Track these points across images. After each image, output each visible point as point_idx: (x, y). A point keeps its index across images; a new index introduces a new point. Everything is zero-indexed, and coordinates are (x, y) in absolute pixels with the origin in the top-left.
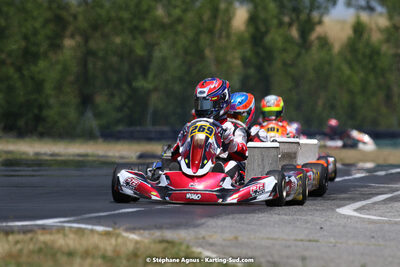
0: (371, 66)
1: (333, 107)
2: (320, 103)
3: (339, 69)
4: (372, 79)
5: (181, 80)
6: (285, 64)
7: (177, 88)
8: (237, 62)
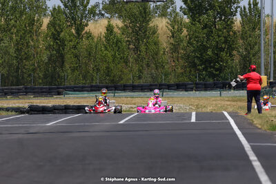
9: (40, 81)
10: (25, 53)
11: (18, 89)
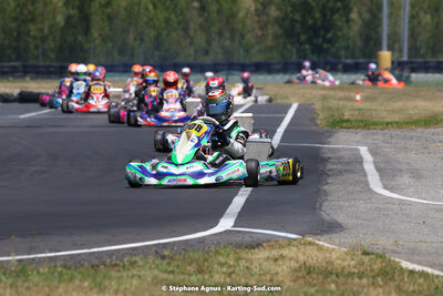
0: (172, 7)
1: (142, 40)
2: (131, 36)
3: (147, 9)
4: (173, 16)
5: (16, 19)
6: (101, 6)
7: (13, 25)
8: (60, 4)
9: (52, 55)
10: (30, 12)
11: (14, 67)
